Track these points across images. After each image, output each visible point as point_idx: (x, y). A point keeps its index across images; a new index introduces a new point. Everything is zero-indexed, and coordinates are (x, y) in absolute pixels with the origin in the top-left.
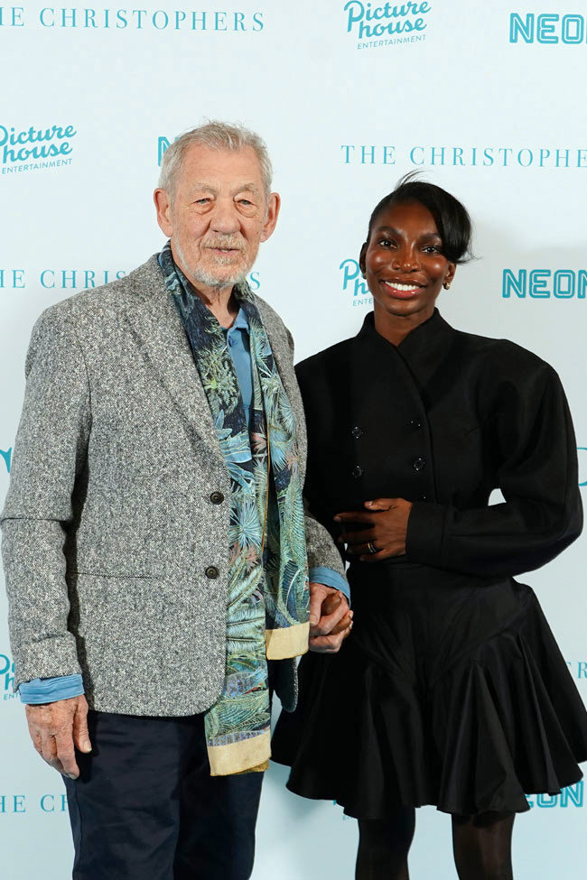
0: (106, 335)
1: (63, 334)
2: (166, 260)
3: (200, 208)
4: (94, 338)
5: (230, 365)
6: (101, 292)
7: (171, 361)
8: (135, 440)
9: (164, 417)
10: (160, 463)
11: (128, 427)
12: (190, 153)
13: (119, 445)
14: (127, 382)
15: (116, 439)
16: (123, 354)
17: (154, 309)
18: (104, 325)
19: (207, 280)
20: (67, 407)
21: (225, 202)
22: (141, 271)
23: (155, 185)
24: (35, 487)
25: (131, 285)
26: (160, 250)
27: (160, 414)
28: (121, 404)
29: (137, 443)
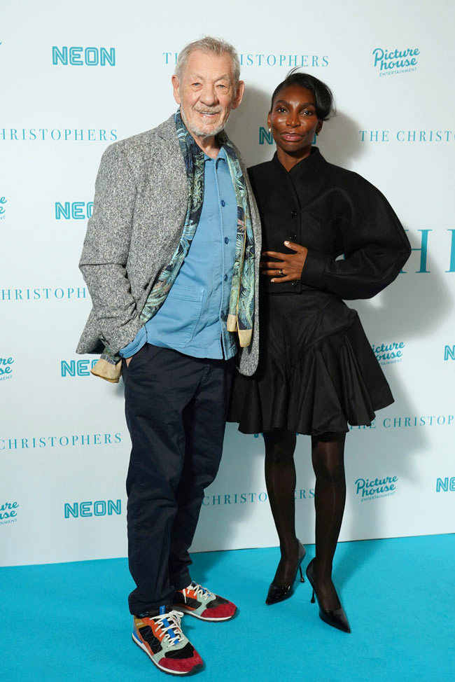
0: (144, 161)
1: (120, 159)
2: (179, 120)
3: (195, 88)
4: (137, 162)
5: (201, 184)
6: (142, 137)
7: (175, 178)
8: (150, 223)
9: (168, 212)
10: (163, 238)
11: (147, 216)
12: (192, 55)
13: (139, 225)
14: (150, 190)
15: (138, 221)
16: (151, 174)
17: (171, 147)
18: (143, 155)
19: (197, 131)
20: (127, 202)
21: (208, 86)
22: (165, 125)
23: (173, 73)
24: (112, 248)
25: (159, 133)
26: (175, 112)
27: (166, 210)
28: (146, 202)
29: (151, 225)
